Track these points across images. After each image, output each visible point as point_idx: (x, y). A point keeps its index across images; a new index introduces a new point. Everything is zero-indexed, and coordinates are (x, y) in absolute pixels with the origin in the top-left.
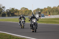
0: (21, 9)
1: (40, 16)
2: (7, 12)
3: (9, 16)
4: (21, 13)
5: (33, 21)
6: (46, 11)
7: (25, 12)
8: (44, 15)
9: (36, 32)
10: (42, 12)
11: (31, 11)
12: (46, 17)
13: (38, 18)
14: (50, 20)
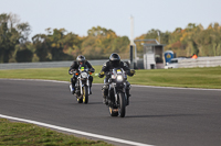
0: (91, 33)
1: (159, 61)
2: (37, 44)
3: (43, 59)
4: (90, 48)
5: (113, 77)
6: (181, 39)
7: (104, 43)
8: (174, 56)
9: (123, 116)
10: (169, 46)
11: (126, 39)
12: (183, 63)
13: (152, 66)
14: (196, 75)
